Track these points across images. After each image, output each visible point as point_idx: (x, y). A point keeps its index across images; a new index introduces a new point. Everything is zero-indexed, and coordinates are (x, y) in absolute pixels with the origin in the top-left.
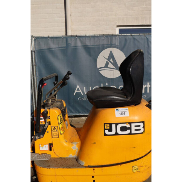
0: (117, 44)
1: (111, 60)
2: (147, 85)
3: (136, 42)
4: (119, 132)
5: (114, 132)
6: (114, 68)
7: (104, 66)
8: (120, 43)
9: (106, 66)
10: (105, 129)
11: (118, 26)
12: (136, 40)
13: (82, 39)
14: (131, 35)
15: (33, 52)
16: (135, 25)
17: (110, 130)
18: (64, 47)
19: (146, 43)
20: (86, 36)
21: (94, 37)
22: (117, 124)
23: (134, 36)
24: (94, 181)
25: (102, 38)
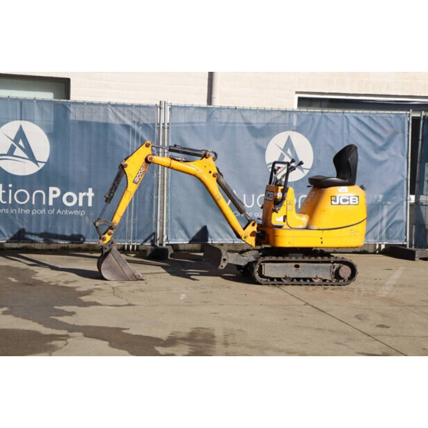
1: (289, 152)
3: (330, 124)
4: (342, 203)
5: (338, 203)
10: (332, 200)
11: (297, 93)
12: (330, 120)
13: (244, 114)
14: (322, 112)
15: (166, 130)
17: (335, 201)
19: (345, 126)
20: (250, 110)
21: (264, 111)
22: (340, 197)
23: (326, 114)
24: (322, 243)
25: (277, 114)
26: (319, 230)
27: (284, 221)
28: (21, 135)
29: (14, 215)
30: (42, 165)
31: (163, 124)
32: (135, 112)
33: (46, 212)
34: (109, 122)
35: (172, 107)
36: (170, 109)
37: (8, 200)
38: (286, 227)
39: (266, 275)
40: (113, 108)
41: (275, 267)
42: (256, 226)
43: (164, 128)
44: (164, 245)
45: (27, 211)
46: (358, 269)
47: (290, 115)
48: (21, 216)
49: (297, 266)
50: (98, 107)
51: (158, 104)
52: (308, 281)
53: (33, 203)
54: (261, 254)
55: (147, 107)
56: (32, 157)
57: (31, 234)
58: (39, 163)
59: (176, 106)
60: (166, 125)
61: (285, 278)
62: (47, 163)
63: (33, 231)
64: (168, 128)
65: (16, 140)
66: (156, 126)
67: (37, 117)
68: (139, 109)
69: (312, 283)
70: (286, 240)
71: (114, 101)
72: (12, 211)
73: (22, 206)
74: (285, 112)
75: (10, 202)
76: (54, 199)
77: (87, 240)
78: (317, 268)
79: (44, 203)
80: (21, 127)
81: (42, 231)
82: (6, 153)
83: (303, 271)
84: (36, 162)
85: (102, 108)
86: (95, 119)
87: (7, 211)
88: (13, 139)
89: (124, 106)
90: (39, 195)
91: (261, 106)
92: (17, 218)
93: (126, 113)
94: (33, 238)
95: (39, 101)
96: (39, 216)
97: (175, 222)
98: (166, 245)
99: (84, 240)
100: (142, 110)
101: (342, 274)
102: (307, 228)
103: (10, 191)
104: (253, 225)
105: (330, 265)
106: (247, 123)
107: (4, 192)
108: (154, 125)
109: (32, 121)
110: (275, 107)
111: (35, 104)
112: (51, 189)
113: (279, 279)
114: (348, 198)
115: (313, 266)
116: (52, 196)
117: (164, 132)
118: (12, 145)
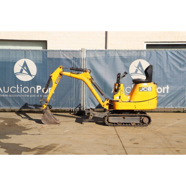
0: (145, 56)
1: (140, 68)
2: (166, 87)
5: (142, 90)
6: (142, 74)
7: (134, 72)
8: (147, 55)
9: (136, 72)
10: (139, 89)
11: (145, 42)
12: (159, 54)
13: (119, 52)
14: (155, 51)
15: (84, 61)
16: (159, 41)
17: (141, 89)
18: (104, 57)
19: (166, 56)
20: (122, 51)
21: (128, 51)
22: (143, 88)
23: (157, 51)
24: (135, 108)
25: (134, 52)
26: (134, 102)
27: (119, 98)
28: (25, 64)
29: (23, 97)
30: (33, 77)
31: (83, 58)
32: (71, 53)
33: (36, 96)
34: (61, 58)
35: (87, 51)
36: (86, 52)
37: (20, 92)
38: (120, 101)
39: (110, 122)
40: (62, 52)
41: (114, 118)
42: (109, 101)
43: (83, 60)
44: (84, 109)
45: (28, 96)
46: (152, 119)
47: (140, 52)
48: (26, 98)
49: (124, 118)
50: (56, 52)
51: (81, 50)
52: (130, 124)
53: (31, 92)
54: (111, 113)
55: (77, 51)
56: (29, 74)
57: (30, 105)
58: (32, 76)
59: (88, 50)
60: (84, 59)
61: (119, 123)
62: (36, 76)
63: (31, 104)
64: (85, 60)
65: (23, 67)
66: (80, 59)
67: (31, 57)
68: (73, 52)
69: (131, 125)
70: (119, 106)
71: (62, 49)
72: (22, 96)
73: (26, 94)
74: (137, 51)
75: (21, 92)
76: (39, 91)
77: (52, 107)
78: (133, 119)
79: (35, 92)
80: (25, 61)
81: (34, 104)
82: (19, 72)
83: (127, 120)
84: (31, 75)
85: (57, 52)
86: (55, 57)
87: (20, 96)
88: (22, 66)
89: (67, 51)
90: (33, 89)
91: (127, 49)
92: (24, 99)
93: (67, 54)
94: (31, 107)
95: (32, 51)
96: (33, 98)
97: (89, 99)
98: (86, 109)
99: (51, 108)
100: (74, 52)
101: (144, 121)
102: (129, 101)
103: (21, 88)
104: (108, 100)
105: (139, 117)
106: (120, 57)
107: (19, 88)
108: (79, 59)
109: (30, 59)
110: (133, 49)
111: (31, 52)
112: (38, 86)
113: (116, 124)
114: (147, 88)
115: (131, 118)
116: (38, 89)
117: (83, 61)
118: (22, 69)
